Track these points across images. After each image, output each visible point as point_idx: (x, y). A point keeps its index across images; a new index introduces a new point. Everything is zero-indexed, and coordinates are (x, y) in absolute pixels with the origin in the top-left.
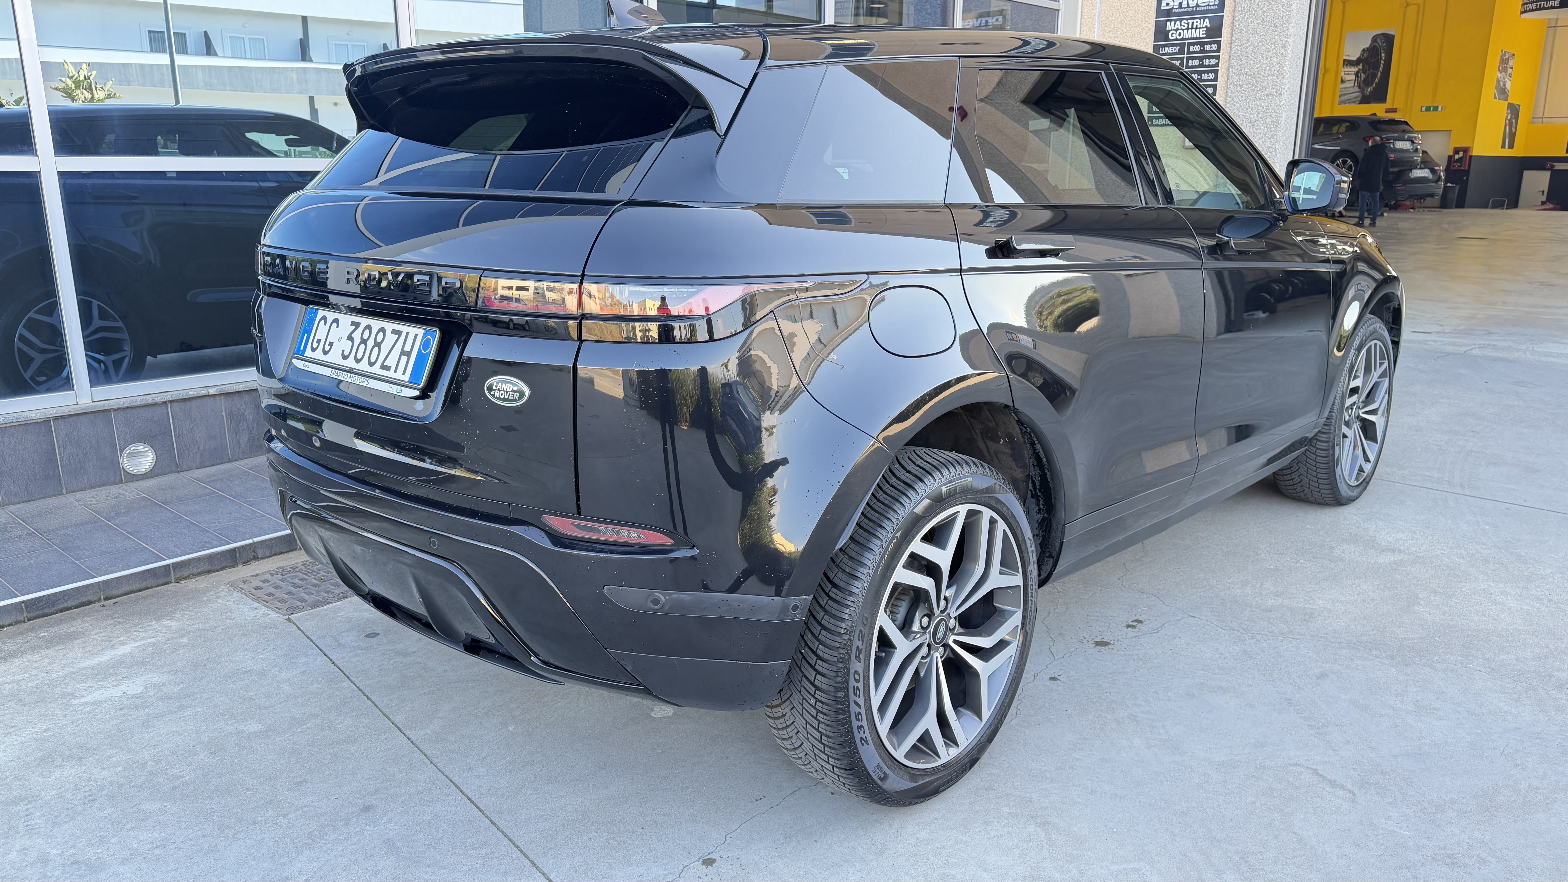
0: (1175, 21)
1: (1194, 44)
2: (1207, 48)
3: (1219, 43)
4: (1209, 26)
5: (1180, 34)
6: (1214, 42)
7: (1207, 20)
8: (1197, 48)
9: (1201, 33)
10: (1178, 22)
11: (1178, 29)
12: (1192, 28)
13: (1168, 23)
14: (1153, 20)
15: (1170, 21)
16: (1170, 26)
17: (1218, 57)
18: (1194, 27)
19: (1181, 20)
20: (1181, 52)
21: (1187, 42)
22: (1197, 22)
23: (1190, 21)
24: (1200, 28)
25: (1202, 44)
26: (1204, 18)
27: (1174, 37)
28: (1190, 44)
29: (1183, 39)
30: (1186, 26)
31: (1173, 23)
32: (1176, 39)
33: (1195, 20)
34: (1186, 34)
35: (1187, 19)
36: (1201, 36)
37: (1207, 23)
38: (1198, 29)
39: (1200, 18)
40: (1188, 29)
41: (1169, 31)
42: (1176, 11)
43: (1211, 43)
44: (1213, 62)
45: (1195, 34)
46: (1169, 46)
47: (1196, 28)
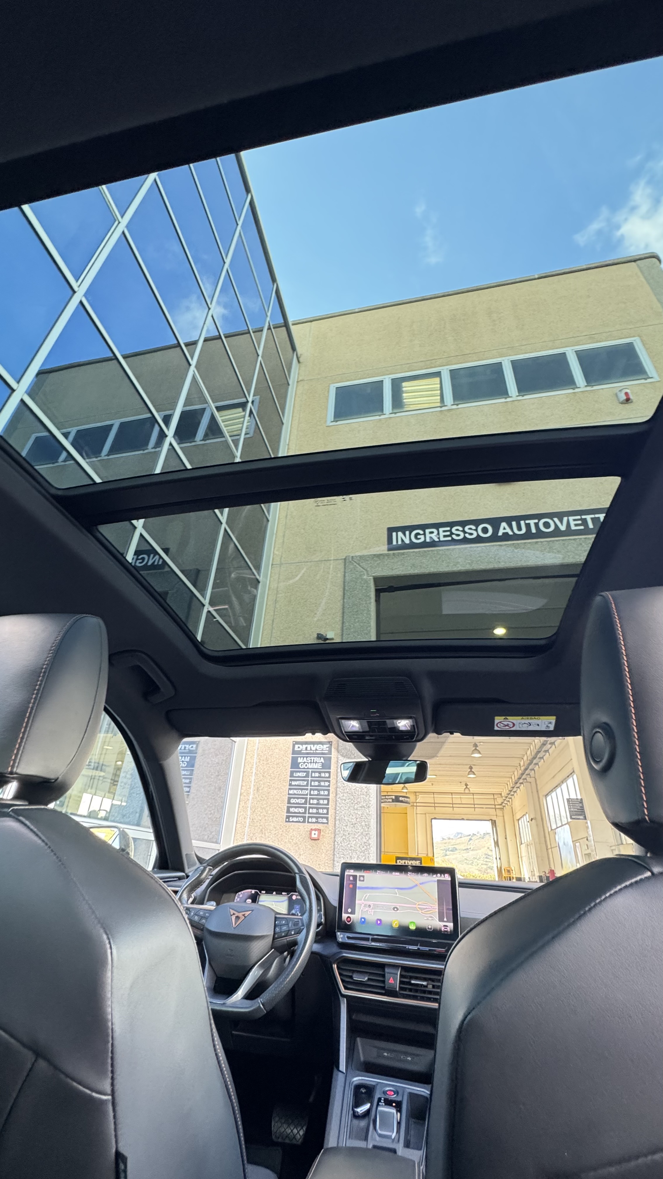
0: (304, 757)
1: (315, 772)
2: (323, 775)
3: (329, 773)
4: (323, 762)
5: (306, 765)
6: (327, 772)
7: (322, 758)
8: (317, 775)
9: (319, 766)
10: (305, 758)
11: (304, 763)
12: (314, 762)
13: (299, 758)
14: (290, 755)
15: (301, 757)
16: (300, 760)
17: (329, 781)
19: (307, 757)
20: (307, 776)
21: (310, 770)
22: (316, 759)
23: (312, 758)
25: (320, 773)
26: (320, 757)
27: (303, 767)
28: (312, 772)
29: (308, 768)
30: (310, 761)
31: (302, 758)
32: (304, 768)
33: (315, 758)
34: (310, 766)
35: (310, 757)
36: (319, 767)
37: (322, 760)
38: (317, 764)
39: (318, 757)
40: (311, 763)
41: (300, 763)
42: (305, 752)
43: (325, 772)
44: (327, 784)
45: (315, 766)
46: (299, 772)
47: (316, 763)
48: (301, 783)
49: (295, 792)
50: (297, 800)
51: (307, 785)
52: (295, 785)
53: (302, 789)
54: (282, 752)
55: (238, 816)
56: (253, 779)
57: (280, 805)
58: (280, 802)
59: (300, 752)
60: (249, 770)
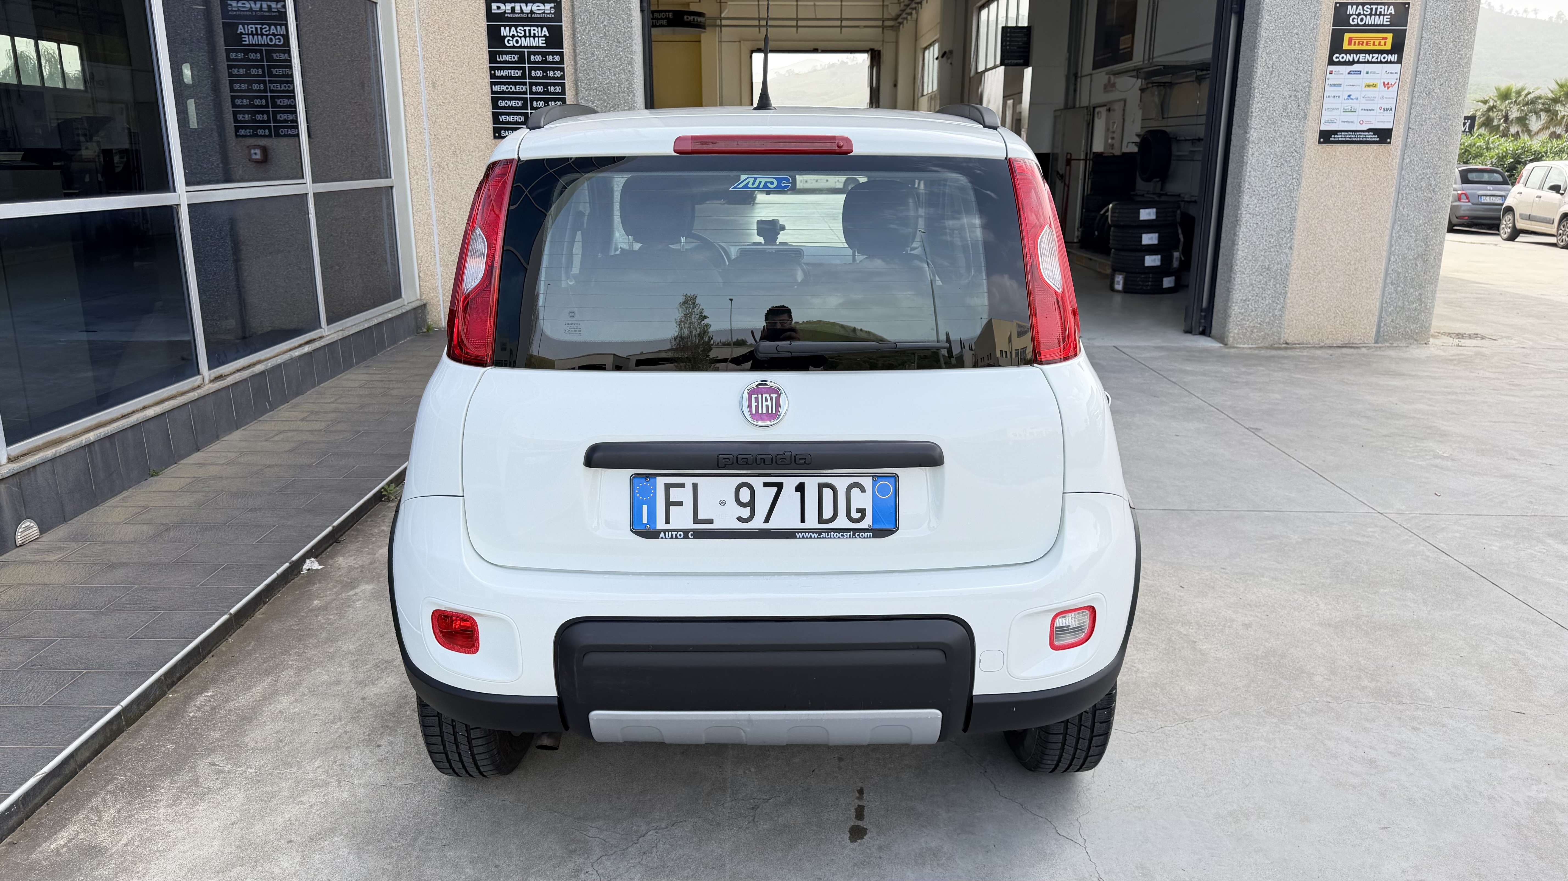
0: (510, 26)
1: (535, 54)
2: (550, 58)
3: (561, 54)
4: (548, 35)
5: (517, 42)
6: (556, 53)
7: (545, 29)
8: (539, 58)
9: (541, 42)
10: (513, 29)
11: (513, 36)
12: (530, 36)
13: (502, 28)
14: (483, 24)
15: (505, 26)
16: (504, 31)
17: (562, 70)
18: (532, 35)
19: (516, 27)
20: (521, 60)
21: (526, 50)
22: (535, 31)
23: (527, 29)
24: (538, 37)
25: (544, 55)
26: (542, 27)
27: (512, 45)
28: (530, 54)
29: (521, 47)
30: (523, 33)
31: (507, 28)
32: (514, 47)
33: (533, 28)
34: (524, 42)
35: (523, 26)
36: (541, 45)
37: (545, 32)
39: (537, 26)
40: (525, 37)
41: (505, 37)
42: (511, 16)
43: (553, 54)
44: (558, 74)
45: (534, 42)
46: (507, 53)
47: (534, 37)
48: (513, 73)
49: (504, 88)
50: (508, 102)
51: (523, 76)
52: (502, 77)
53: (515, 84)
54: (468, 17)
55: (406, 130)
56: (421, 67)
57: (479, 111)
58: (478, 106)
59: (501, 17)
60: (409, 51)
